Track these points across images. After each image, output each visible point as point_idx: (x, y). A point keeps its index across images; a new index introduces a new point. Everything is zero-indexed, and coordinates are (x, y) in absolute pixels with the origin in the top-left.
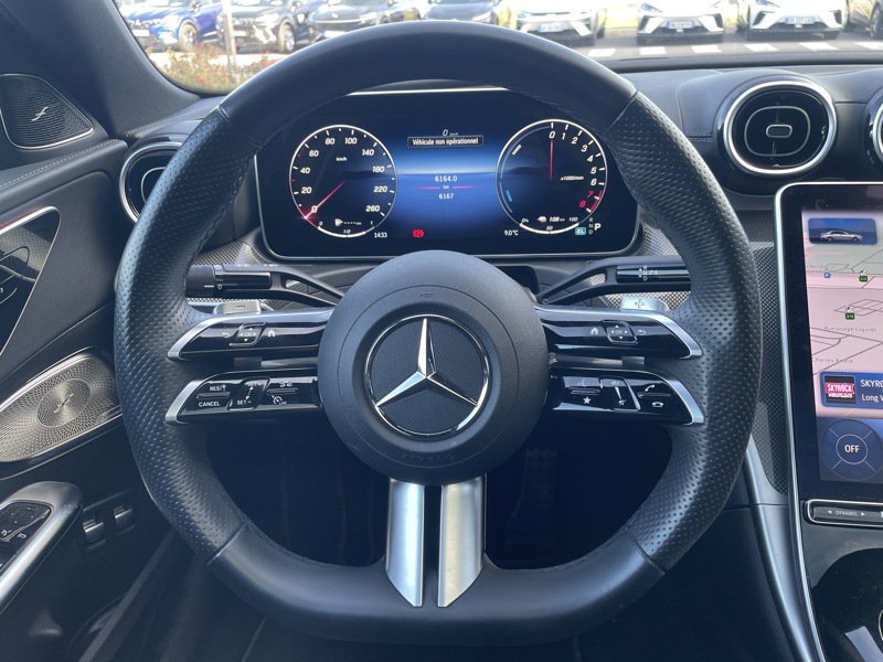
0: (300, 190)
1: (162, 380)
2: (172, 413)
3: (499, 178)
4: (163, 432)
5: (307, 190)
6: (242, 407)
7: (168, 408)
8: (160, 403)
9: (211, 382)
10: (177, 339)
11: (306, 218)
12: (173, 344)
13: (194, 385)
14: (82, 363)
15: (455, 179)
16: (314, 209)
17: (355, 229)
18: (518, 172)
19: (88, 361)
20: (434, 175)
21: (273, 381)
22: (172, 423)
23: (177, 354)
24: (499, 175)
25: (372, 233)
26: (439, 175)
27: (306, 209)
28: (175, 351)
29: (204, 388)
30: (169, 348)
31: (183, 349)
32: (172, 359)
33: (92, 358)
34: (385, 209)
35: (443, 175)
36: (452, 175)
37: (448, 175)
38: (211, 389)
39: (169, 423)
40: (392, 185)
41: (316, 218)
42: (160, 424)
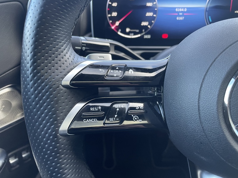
0: (111, 14)
1: (57, 102)
2: (64, 126)
3: (206, 11)
4: (57, 142)
5: (115, 14)
6: (112, 122)
7: (61, 123)
8: (55, 119)
9: (91, 104)
10: (68, 72)
11: (113, 28)
12: (65, 75)
13: (79, 106)
14: (8, 92)
15: (186, 10)
16: (117, 23)
17: (135, 33)
18: (216, 7)
19: (11, 91)
20: (176, 8)
21: (132, 105)
22: (64, 135)
23: (68, 83)
24: (207, 8)
25: (143, 36)
26: (178, 8)
27: (113, 23)
28: (67, 80)
29: (86, 109)
30: (63, 78)
31: (72, 80)
32: (65, 86)
33: (13, 90)
34: (150, 24)
35: (180, 8)
36: (184, 8)
37: (182, 8)
38: (91, 109)
39: (62, 135)
40: (155, 12)
41: (117, 28)
42: (55, 136)
